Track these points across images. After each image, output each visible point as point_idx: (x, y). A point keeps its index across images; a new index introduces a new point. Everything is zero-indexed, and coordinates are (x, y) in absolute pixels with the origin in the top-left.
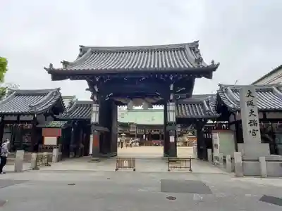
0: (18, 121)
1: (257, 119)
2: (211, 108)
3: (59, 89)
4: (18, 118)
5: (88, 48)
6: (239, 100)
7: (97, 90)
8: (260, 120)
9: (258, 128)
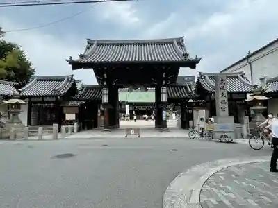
0: (43, 102)
1: (226, 99)
2: (192, 90)
3: (72, 76)
4: (43, 99)
5: (94, 41)
6: (214, 85)
7: (106, 77)
8: (229, 100)
9: (227, 106)
